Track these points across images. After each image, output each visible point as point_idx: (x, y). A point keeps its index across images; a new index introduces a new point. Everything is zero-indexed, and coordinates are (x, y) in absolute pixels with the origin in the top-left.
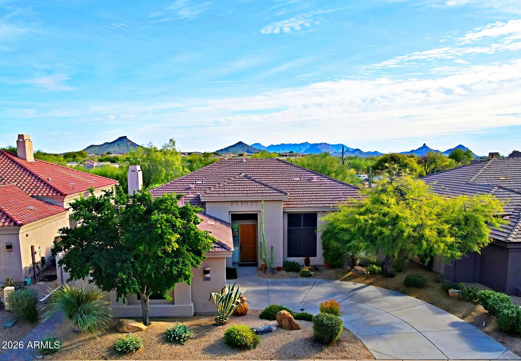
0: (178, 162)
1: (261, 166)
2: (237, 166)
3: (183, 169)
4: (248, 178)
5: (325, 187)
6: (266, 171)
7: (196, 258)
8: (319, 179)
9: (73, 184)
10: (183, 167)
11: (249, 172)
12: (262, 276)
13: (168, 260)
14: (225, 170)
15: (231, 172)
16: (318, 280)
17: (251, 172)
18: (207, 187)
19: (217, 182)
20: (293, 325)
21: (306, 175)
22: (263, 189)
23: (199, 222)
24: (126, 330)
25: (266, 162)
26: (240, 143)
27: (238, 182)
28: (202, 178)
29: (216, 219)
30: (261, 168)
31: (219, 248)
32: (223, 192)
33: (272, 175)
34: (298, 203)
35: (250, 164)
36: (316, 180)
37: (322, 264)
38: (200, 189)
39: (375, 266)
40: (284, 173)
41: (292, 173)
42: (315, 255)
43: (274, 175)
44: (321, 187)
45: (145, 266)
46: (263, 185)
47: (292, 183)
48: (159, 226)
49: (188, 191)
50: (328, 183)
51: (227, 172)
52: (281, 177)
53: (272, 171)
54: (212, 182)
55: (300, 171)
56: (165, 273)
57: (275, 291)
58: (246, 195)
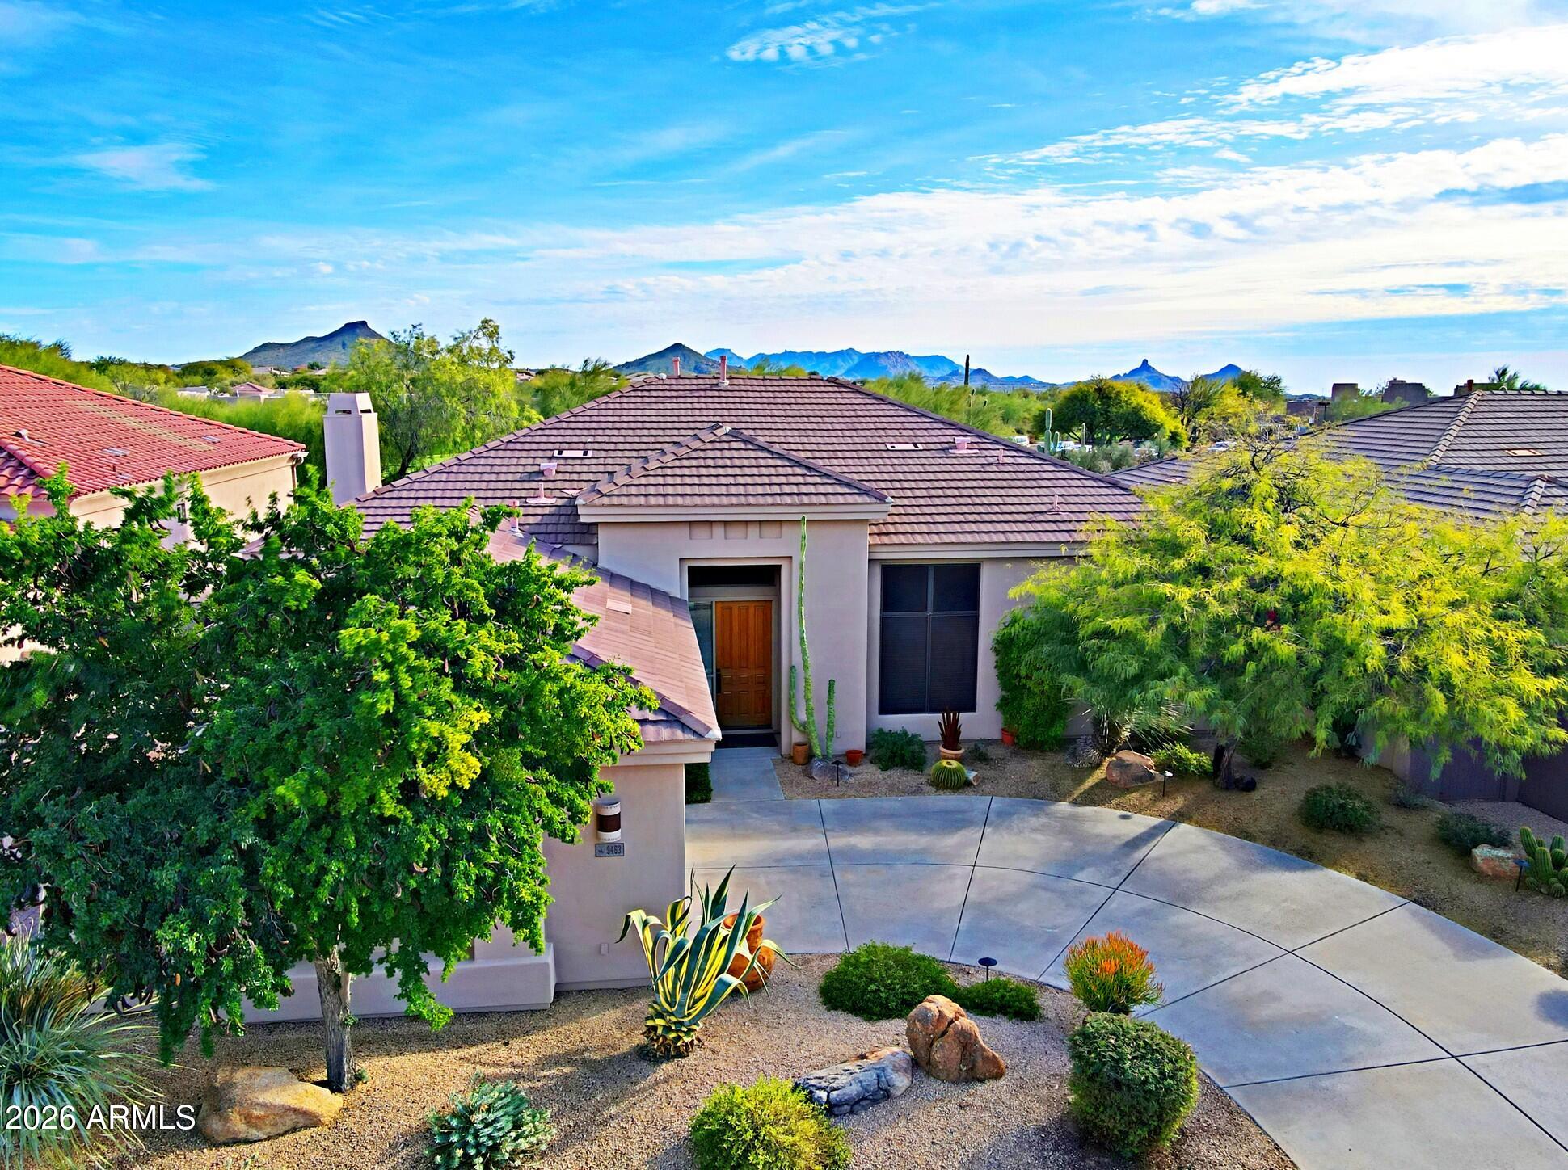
0: (505, 392)
1: (779, 401)
2: (703, 400)
3: (522, 410)
4: (745, 442)
5: (1000, 476)
6: (799, 420)
7: (569, 793)
8: (976, 446)
9: (121, 452)
10: (521, 403)
11: (744, 419)
12: (798, 785)
13: (433, 831)
14: (662, 412)
15: (683, 419)
16: (997, 803)
17: (748, 419)
18: (601, 469)
19: (635, 454)
20: (980, 1060)
21: (933, 432)
22: (801, 480)
23: (577, 628)
24: (239, 1126)
25: (796, 389)
26: (677, 347)
27: (711, 454)
28: (583, 439)
29: (634, 587)
30: (780, 407)
31: (660, 727)
32: (661, 490)
33: (818, 433)
34: (916, 528)
35: (744, 394)
36: (965, 452)
37: (996, 734)
38: (575, 477)
39: (1182, 750)
40: (858, 426)
41: (886, 426)
42: (972, 708)
43: (825, 433)
44: (986, 476)
45: (312, 869)
46: (798, 464)
47: (888, 461)
48: (382, 676)
49: (534, 485)
50: (1007, 460)
51: (669, 419)
52: (849, 440)
53: (820, 420)
54: (620, 454)
55: (911, 419)
56: (415, 893)
57: (854, 858)
58: (743, 500)
